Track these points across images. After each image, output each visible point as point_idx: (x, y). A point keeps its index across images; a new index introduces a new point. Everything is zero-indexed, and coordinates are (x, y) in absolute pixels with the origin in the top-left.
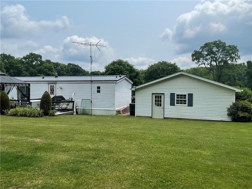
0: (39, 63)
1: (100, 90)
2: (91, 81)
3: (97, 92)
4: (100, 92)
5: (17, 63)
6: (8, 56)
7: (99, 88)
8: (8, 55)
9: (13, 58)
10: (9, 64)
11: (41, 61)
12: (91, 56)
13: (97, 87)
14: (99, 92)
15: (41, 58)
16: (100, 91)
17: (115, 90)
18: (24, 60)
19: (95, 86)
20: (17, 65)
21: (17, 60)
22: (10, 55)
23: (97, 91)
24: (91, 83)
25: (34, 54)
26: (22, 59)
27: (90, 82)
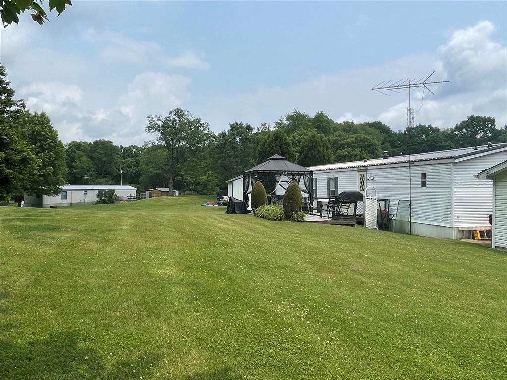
0: (490, 135)
1: (427, 180)
2: (410, 162)
3: (421, 185)
4: (426, 186)
5: (443, 140)
6: (428, 128)
7: (424, 175)
8: (427, 126)
9: (436, 130)
10: (428, 143)
11: (493, 131)
12: (410, 110)
13: (422, 173)
14: (424, 184)
15: (493, 125)
16: (427, 183)
17: (451, 180)
18: (457, 133)
19: (417, 172)
20: (442, 144)
21: (444, 133)
22: (430, 126)
23: (421, 182)
24: (410, 166)
25: (478, 117)
26: (452, 130)
27: (408, 164)
